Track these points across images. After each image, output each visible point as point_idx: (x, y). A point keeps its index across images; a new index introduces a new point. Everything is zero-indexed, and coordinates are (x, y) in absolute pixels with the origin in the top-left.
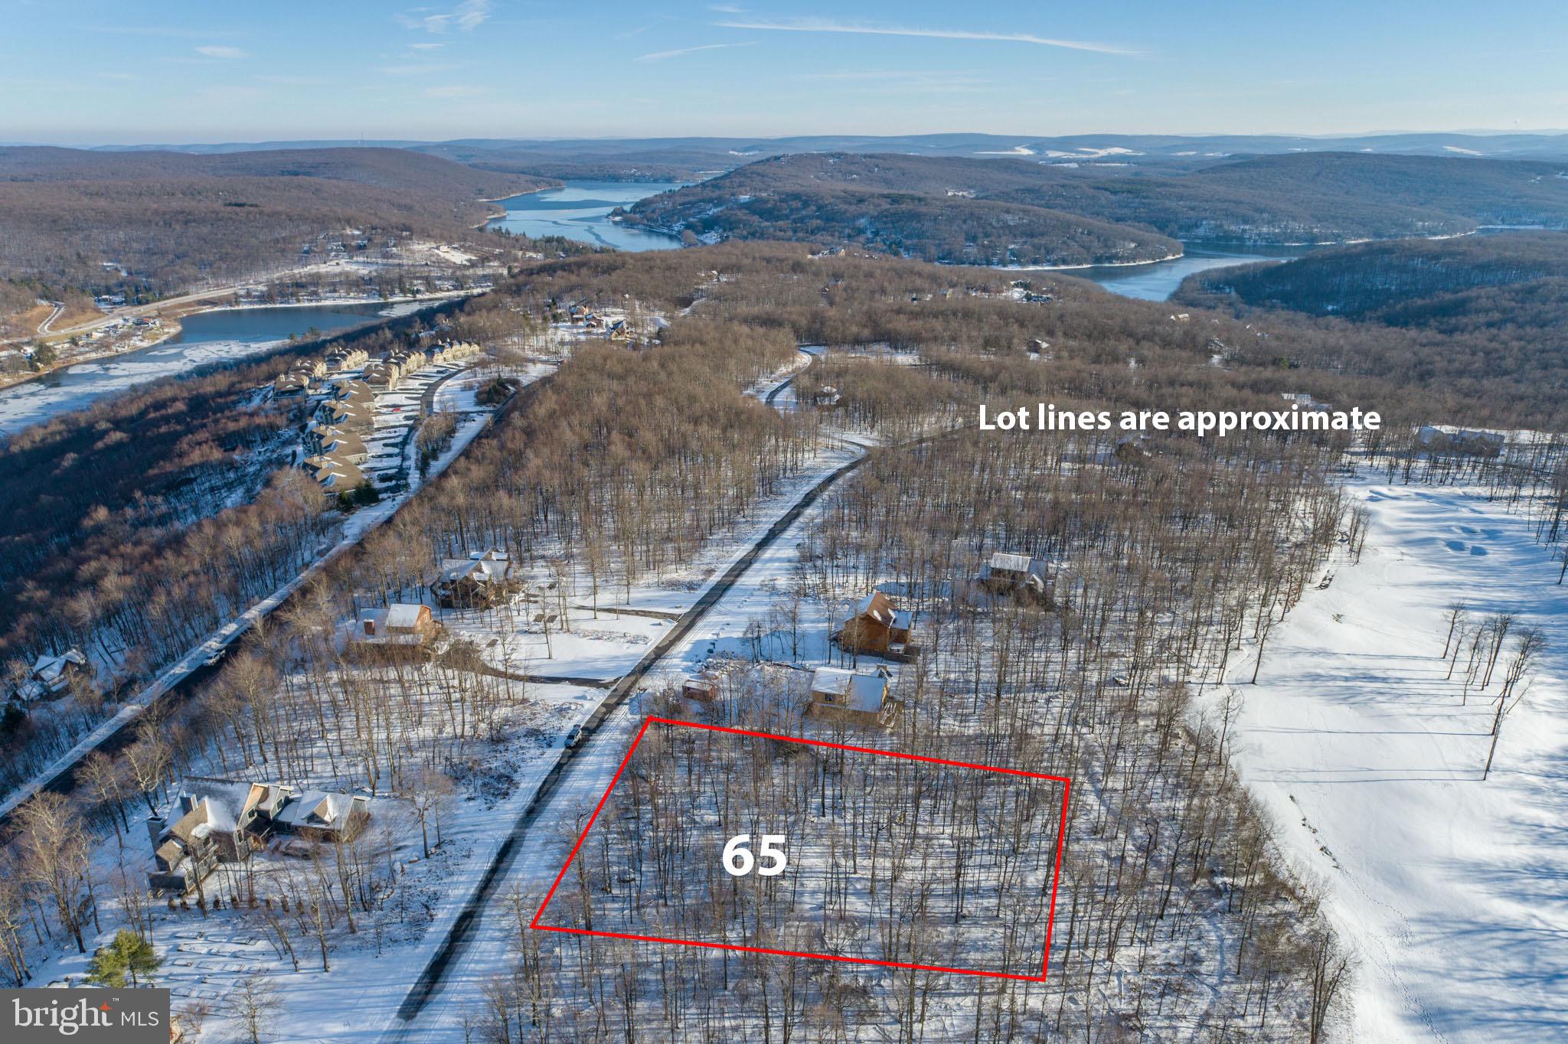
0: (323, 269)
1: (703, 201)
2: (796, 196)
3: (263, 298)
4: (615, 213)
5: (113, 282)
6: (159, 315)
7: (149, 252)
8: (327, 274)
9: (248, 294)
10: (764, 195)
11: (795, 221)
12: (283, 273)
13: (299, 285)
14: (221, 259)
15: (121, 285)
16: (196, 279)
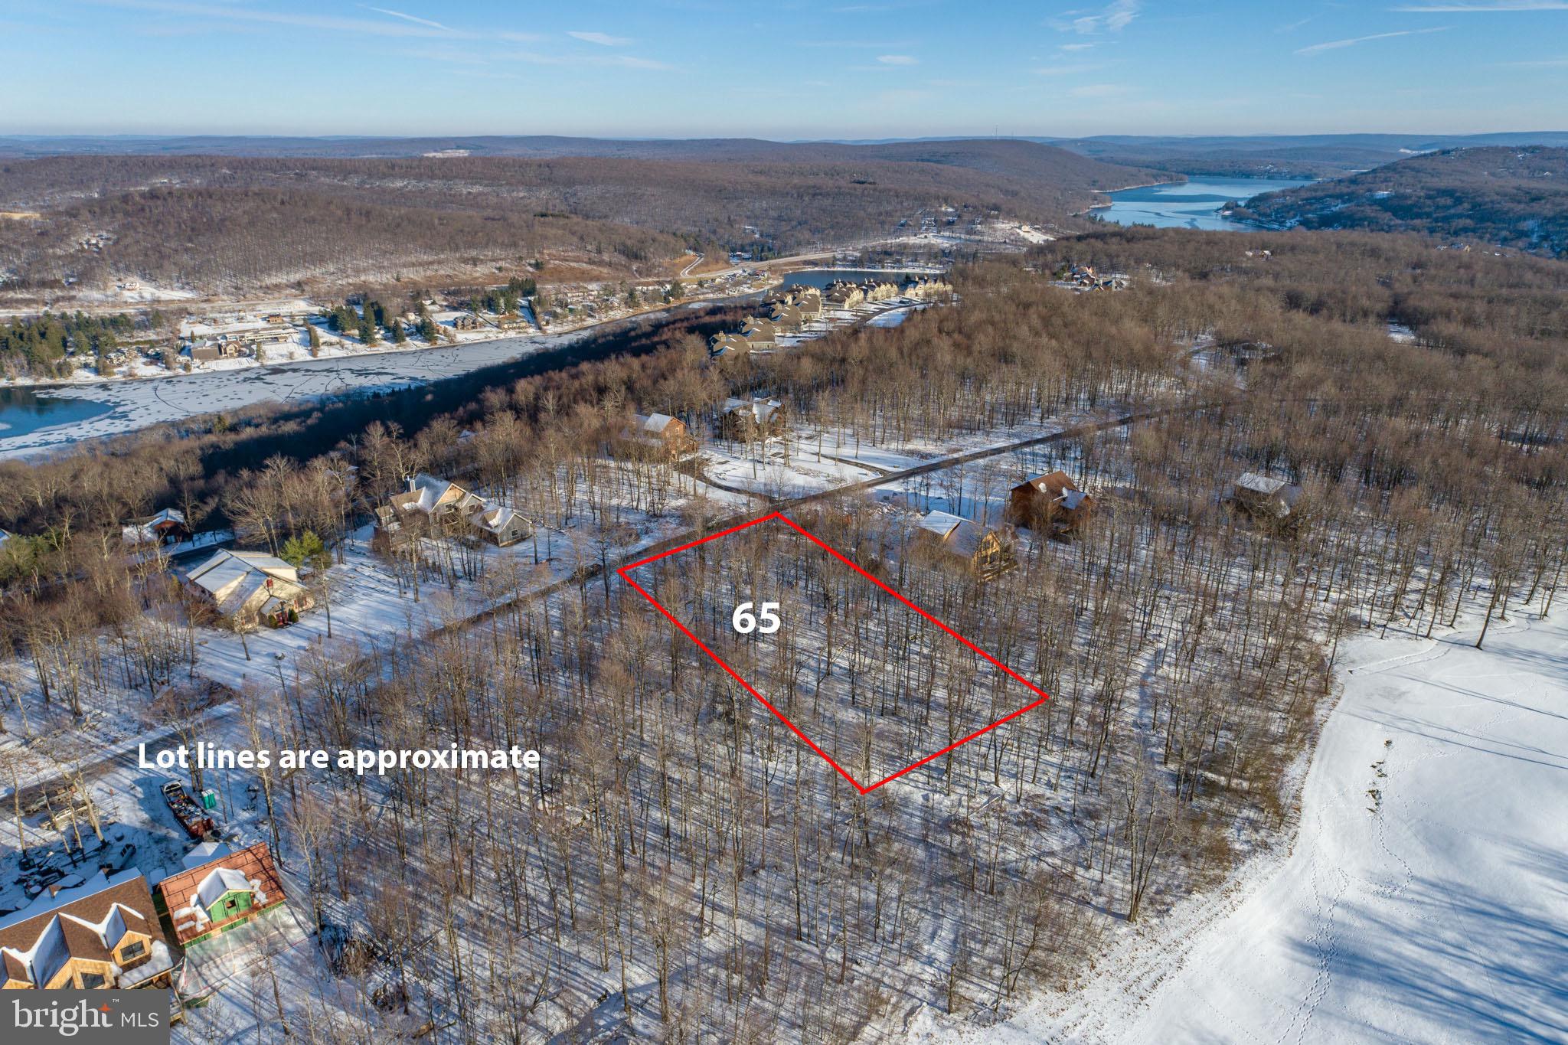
0: (912, 240)
1: (1331, 196)
2: (1448, 192)
3: (855, 263)
4: (1226, 208)
5: (747, 241)
6: (770, 269)
7: (780, 218)
8: (914, 246)
9: (845, 259)
10: (1408, 191)
11: (1436, 220)
12: (877, 243)
13: (887, 253)
14: (832, 227)
15: (752, 245)
16: (809, 243)
